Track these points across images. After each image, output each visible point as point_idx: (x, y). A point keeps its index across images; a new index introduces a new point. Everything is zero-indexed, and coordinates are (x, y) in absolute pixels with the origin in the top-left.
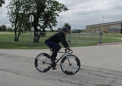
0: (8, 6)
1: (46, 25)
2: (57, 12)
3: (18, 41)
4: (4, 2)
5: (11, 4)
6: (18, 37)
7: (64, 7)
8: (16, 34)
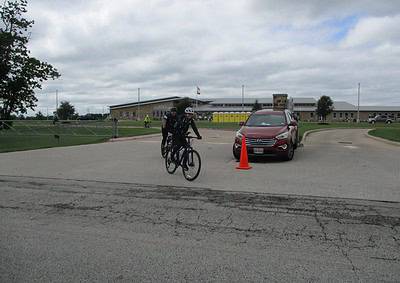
1: (12, 106)
7: (51, 70)
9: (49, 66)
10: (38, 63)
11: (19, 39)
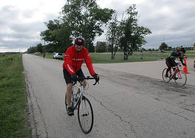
0: (107, 34)
2: (142, 35)
4: (103, 32)
5: (108, 32)
8: (112, 54)
9: (148, 29)
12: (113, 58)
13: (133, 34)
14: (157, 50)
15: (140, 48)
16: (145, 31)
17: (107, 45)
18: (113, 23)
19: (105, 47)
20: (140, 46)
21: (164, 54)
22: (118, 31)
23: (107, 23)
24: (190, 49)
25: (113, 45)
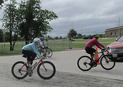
0: (3, 19)
3: (13, 50)
5: (5, 16)
6: (13, 46)
7: (54, 14)
9: (53, 13)
10: (47, 11)
11: (37, 1)
12: (12, 49)
13: (35, 19)
14: (65, 38)
15: (45, 35)
16: (50, 16)
17: (4, 33)
18: (10, 6)
19: (2, 35)
20: (45, 34)
21: (73, 42)
22: (17, 15)
23: (2, 4)
24: (101, 36)
25: (11, 32)
